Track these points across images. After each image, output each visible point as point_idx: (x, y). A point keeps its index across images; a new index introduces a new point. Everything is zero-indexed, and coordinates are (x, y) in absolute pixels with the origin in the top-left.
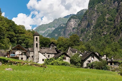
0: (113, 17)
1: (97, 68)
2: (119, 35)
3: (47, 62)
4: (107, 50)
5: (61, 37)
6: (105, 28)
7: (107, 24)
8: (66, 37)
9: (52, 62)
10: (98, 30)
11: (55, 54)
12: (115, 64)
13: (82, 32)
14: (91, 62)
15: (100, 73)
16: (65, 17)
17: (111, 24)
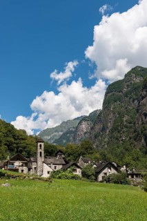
0: (132, 118)
1: (115, 182)
2: (141, 140)
3: (54, 175)
4: (127, 159)
5: (70, 143)
6: (124, 132)
7: (126, 127)
8: (76, 144)
9: (60, 175)
10: (116, 134)
11: (63, 165)
12: (137, 177)
13: (96, 137)
14: (108, 174)
15: (119, 188)
16: (75, 119)
17: (131, 127)
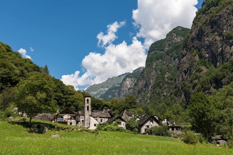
0: (173, 75)
1: (157, 134)
2: (181, 96)
3: (100, 127)
4: (168, 113)
5: (115, 98)
6: (165, 88)
7: (167, 83)
8: (121, 99)
9: (105, 127)
10: (158, 90)
11: (109, 118)
12: (177, 129)
13: (139, 92)
14: (150, 127)
15: (161, 140)
16: (120, 76)
17: (172, 84)
